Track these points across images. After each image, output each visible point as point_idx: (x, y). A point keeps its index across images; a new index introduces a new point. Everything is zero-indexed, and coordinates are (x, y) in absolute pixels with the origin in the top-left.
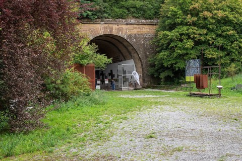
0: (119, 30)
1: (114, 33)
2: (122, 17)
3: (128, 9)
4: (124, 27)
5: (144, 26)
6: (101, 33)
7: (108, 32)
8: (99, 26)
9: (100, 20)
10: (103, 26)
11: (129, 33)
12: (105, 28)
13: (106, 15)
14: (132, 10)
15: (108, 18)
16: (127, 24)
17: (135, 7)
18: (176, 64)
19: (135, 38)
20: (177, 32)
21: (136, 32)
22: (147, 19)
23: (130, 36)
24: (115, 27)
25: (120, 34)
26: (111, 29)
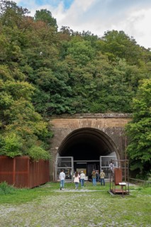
0: (97, 123)
1: (93, 126)
2: (100, 111)
3: (107, 104)
4: (103, 120)
5: (123, 119)
6: (80, 127)
7: (86, 126)
8: (78, 120)
9: (79, 114)
10: (82, 120)
11: (107, 126)
12: (84, 122)
13: (85, 110)
14: (110, 104)
15: (87, 112)
16: (105, 118)
17: (114, 102)
18: (142, 156)
19: (114, 131)
20: (141, 124)
21: (114, 126)
22: (126, 112)
23: (108, 129)
24: (94, 120)
25: (99, 127)
26: (90, 123)
